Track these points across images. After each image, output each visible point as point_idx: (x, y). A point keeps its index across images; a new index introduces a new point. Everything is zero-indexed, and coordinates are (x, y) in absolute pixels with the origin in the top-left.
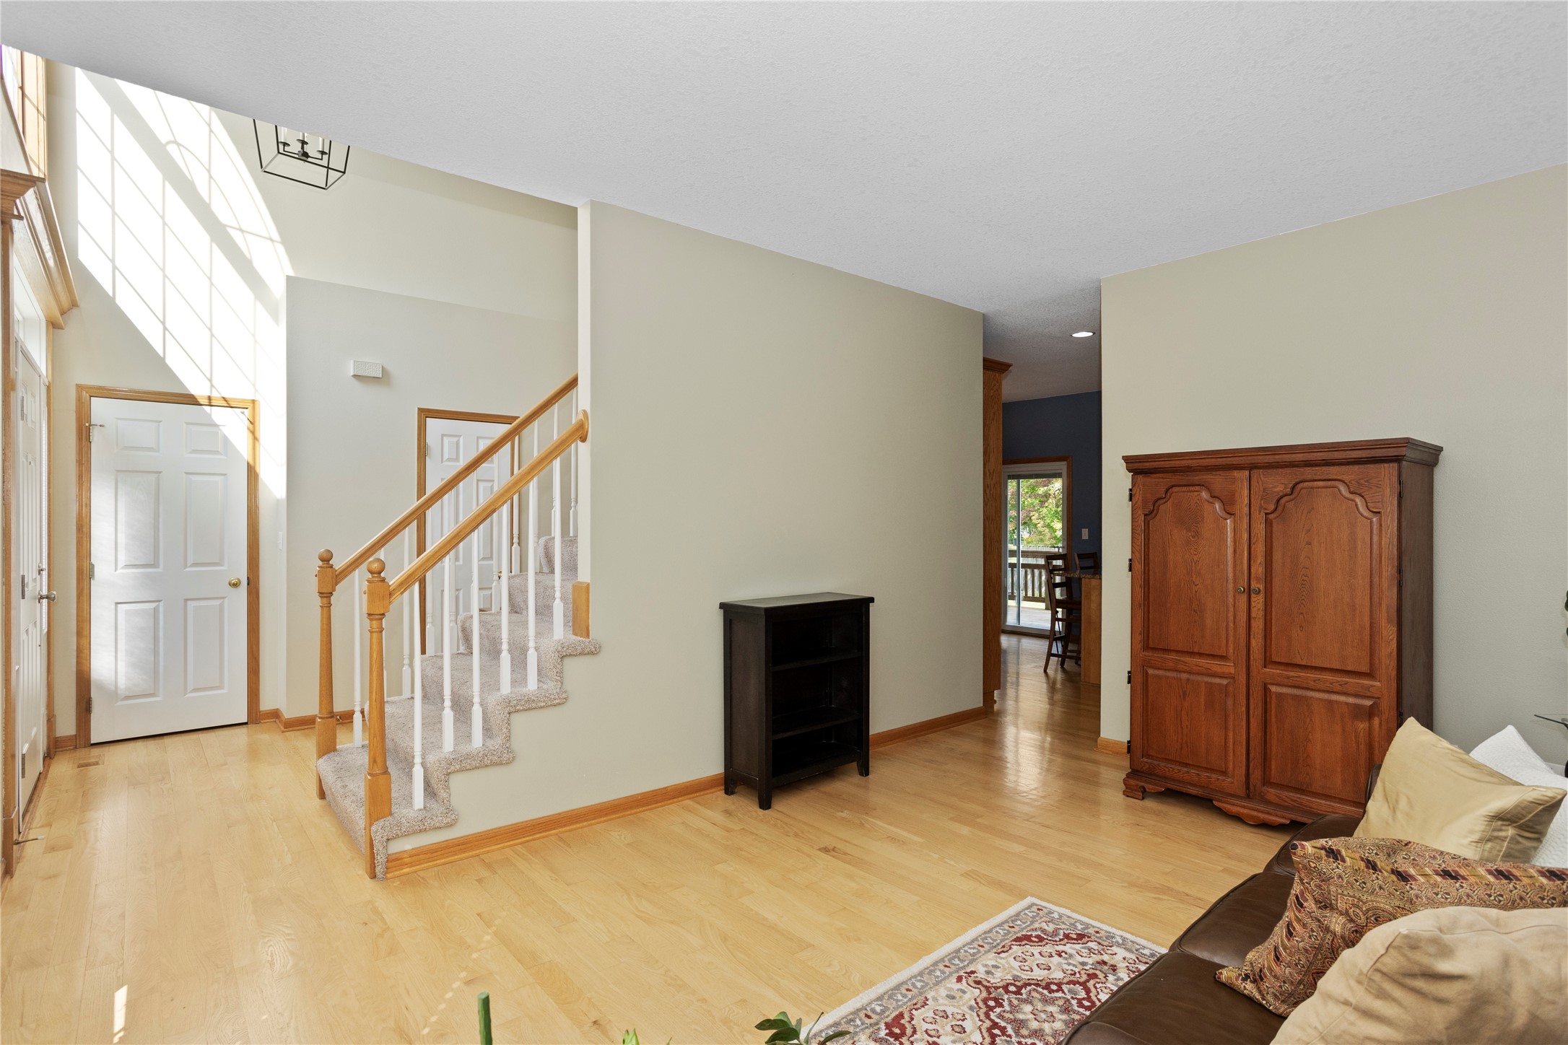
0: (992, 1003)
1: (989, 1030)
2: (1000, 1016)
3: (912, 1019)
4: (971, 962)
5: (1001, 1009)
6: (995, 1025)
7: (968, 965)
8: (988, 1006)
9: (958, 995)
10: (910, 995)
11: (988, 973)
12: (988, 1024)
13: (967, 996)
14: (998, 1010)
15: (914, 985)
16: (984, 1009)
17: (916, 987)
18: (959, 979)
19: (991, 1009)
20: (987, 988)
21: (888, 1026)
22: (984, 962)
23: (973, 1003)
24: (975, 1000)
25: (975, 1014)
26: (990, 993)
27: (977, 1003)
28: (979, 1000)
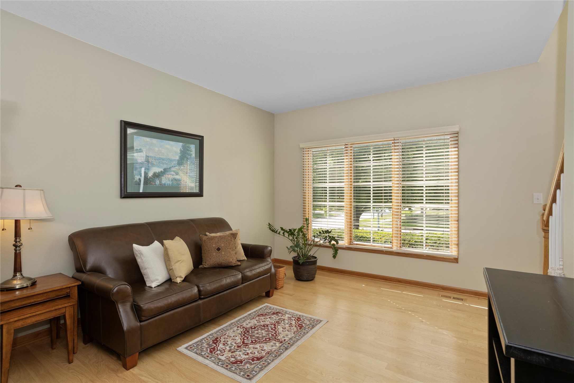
0: (275, 335)
1: (276, 329)
2: (273, 332)
3: (297, 328)
4: (281, 346)
5: (272, 334)
6: (274, 330)
7: (282, 345)
8: (276, 334)
9: (285, 336)
10: (299, 334)
11: (275, 344)
12: (276, 330)
13: (282, 336)
14: (273, 333)
15: (299, 337)
16: (277, 333)
17: (298, 336)
18: (285, 340)
19: (275, 333)
20: (276, 338)
21: (303, 326)
22: (276, 347)
23: (280, 335)
24: (279, 335)
25: (279, 332)
26: (275, 337)
27: (279, 334)
28: (278, 335)
